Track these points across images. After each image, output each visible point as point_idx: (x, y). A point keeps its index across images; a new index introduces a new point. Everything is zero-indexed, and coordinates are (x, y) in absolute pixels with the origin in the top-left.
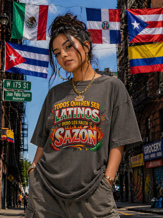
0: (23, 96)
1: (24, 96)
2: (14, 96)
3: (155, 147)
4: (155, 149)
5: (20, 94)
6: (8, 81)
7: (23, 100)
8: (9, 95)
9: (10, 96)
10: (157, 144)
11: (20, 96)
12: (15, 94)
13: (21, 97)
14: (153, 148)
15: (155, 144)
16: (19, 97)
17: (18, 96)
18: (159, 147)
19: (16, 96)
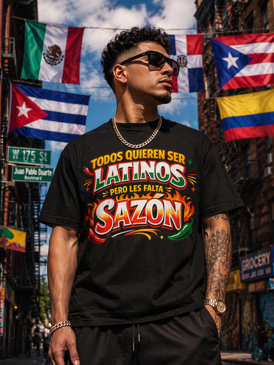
0: (39, 174)
1: (42, 175)
2: (26, 173)
3: (259, 260)
4: (261, 262)
5: (36, 171)
6: (15, 149)
7: (39, 180)
8: (18, 173)
9: (21, 174)
10: (264, 255)
11: (36, 174)
12: (27, 171)
13: (37, 176)
14: (257, 261)
15: (260, 256)
16: (34, 176)
17: (32, 174)
18: (266, 260)
19: (29, 174)
